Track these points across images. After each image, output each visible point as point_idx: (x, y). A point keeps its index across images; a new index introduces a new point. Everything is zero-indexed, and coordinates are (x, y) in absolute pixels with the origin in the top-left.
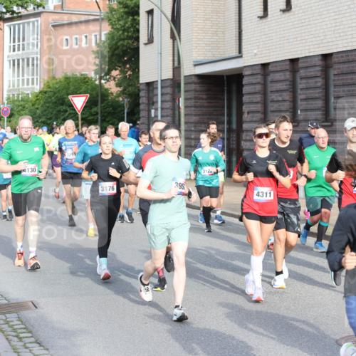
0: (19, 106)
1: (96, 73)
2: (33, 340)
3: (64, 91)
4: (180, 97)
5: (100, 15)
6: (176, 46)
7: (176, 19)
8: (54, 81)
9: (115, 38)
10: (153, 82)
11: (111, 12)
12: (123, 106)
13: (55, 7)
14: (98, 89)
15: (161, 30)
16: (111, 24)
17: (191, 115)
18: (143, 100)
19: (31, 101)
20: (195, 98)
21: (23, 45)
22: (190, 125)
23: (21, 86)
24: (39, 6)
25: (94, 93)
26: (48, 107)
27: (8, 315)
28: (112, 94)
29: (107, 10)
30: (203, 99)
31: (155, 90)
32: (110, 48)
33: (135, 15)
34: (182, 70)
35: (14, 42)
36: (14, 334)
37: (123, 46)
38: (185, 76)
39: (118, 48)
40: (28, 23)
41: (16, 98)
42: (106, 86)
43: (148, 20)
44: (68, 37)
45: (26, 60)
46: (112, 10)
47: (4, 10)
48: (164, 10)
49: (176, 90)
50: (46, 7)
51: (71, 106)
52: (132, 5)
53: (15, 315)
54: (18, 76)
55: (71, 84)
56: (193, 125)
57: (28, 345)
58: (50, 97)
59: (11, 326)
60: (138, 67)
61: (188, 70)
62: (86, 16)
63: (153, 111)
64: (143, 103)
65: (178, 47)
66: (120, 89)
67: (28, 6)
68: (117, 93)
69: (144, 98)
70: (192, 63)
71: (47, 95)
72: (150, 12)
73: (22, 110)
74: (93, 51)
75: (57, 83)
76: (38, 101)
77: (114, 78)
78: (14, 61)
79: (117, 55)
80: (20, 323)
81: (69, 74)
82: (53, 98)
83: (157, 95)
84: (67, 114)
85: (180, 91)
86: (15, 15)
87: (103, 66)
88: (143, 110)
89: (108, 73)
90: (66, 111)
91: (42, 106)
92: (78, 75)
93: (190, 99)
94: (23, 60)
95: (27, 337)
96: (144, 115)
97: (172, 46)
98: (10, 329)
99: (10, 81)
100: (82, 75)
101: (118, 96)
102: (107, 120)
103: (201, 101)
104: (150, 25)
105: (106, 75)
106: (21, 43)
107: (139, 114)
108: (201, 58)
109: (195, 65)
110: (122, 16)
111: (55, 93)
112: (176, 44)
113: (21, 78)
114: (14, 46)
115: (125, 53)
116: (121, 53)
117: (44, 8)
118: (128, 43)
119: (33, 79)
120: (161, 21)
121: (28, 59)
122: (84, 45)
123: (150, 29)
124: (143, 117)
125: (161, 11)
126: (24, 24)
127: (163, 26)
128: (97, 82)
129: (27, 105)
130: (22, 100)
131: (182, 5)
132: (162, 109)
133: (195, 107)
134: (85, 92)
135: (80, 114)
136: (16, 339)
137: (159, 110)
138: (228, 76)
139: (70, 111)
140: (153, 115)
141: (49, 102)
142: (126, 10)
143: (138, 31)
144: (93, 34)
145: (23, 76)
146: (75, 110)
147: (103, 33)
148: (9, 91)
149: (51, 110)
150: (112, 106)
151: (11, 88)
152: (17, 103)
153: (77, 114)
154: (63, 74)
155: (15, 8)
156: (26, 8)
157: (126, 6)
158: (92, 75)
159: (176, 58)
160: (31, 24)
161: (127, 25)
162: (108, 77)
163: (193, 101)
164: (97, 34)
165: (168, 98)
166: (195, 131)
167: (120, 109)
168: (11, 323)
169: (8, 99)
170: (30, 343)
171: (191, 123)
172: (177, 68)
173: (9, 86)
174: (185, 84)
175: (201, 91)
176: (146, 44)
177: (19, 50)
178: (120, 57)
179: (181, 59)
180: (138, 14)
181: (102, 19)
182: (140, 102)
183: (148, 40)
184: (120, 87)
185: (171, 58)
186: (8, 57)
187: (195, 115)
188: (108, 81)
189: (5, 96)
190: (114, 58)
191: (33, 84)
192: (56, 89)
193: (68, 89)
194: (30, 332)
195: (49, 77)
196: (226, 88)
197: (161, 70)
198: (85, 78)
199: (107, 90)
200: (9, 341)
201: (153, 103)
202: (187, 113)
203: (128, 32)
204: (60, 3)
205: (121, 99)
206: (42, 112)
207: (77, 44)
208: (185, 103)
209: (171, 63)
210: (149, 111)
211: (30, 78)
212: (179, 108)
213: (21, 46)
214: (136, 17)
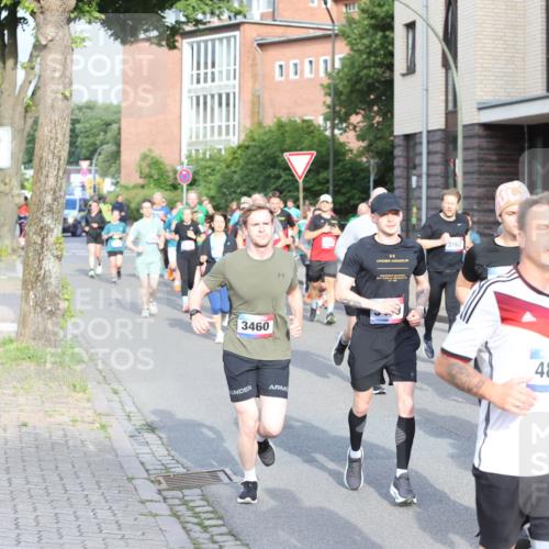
0: (206, 168)
1: (326, 119)
2: (224, 530)
3: (277, 145)
4: (456, 157)
5: (333, 30)
6: (450, 79)
7: (450, 37)
8: (261, 131)
9: (357, 64)
10: (415, 134)
11: (350, 25)
12: (367, 170)
13: (262, 16)
14: (330, 143)
15: (427, 54)
16: (350, 43)
17: (473, 185)
18: (399, 162)
19: (225, 160)
20: (480, 160)
21: (213, 73)
22: (471, 201)
23: (209, 138)
24: (238, 13)
25: (323, 149)
26: (251, 170)
27: (186, 492)
28: (351, 151)
29: (344, 22)
30: (491, 161)
31: (418, 147)
32: (348, 80)
33: (388, 30)
34: (459, 116)
35: (198, 68)
36: (196, 520)
37: (368, 76)
38: (464, 126)
39: (361, 79)
40: (221, 40)
41: (201, 156)
42: (342, 139)
43: (408, 38)
44: (282, 63)
45: (216, 97)
46: (351, 21)
47: (183, 19)
48: (431, 22)
49: (451, 147)
50: (248, 16)
51: (287, 169)
52: (383, 15)
53: (198, 491)
54: (205, 121)
55: (287, 135)
56: (475, 201)
57: (217, 538)
58: (255, 156)
59: (191, 509)
60: (391, 111)
61: (469, 116)
62: (311, 31)
63: (414, 179)
64: (399, 167)
65: (453, 81)
66: (364, 144)
67: (221, 13)
68: (358, 151)
69: (401, 159)
70: (475, 106)
71: (249, 152)
72: (411, 26)
73: (210, 174)
74: (322, 85)
75: (265, 133)
76: (235, 161)
77: (355, 127)
78: (198, 98)
79: (359, 91)
80: (204, 503)
81: (284, 119)
82: (259, 156)
83: (421, 154)
84: (281, 181)
85: (455, 149)
86: (201, 27)
87: (338, 108)
88: (399, 177)
89: (345, 119)
90: (279, 177)
91: (242, 169)
92: (298, 121)
93: (471, 161)
94: (213, 96)
95: (215, 526)
96: (400, 184)
97: (444, 78)
98: (190, 513)
99: (191, 129)
100: (304, 121)
101: (361, 154)
102: (344, 190)
103: (488, 164)
104: (410, 46)
105: (342, 121)
106: (209, 70)
107: (392, 183)
108: (489, 98)
109: (480, 109)
110: (367, 32)
111: (262, 149)
112: (450, 75)
113: (209, 124)
114: (198, 75)
115: (371, 88)
116: (365, 89)
117: (245, 17)
118: (376, 73)
119: (228, 127)
120: (427, 40)
121: (220, 96)
122: (307, 74)
123: (410, 52)
124: (399, 187)
125: (428, 25)
126: (213, 41)
127: (430, 47)
128: (328, 133)
129: (218, 168)
130: (211, 158)
131: (459, 16)
132: (428, 175)
133: (480, 173)
134: (310, 148)
135: (301, 181)
136: (198, 528)
137: (424, 177)
138: (530, 127)
139: (285, 177)
140: (414, 184)
141: (253, 163)
142: (373, 21)
143: (391, 54)
144: (322, 59)
145: (212, 121)
146: (293, 175)
147: (337, 57)
148: (190, 144)
149: (256, 175)
150: (351, 169)
151: (194, 139)
152: (203, 163)
153: (297, 181)
154: (275, 120)
155: (200, 17)
156: (218, 16)
157: (373, 16)
158: (320, 121)
159: (450, 98)
160: (225, 41)
161: (374, 46)
162: (344, 125)
163: (476, 164)
164: (328, 58)
165: (437, 158)
166: (479, 211)
167: (362, 175)
168: (191, 504)
169: (189, 156)
170: (221, 534)
171: (473, 198)
172: (451, 112)
173: (191, 137)
174: (464, 137)
175: (488, 149)
176: (403, 75)
177: (205, 81)
178: (363, 95)
179: (459, 99)
180: (391, 28)
181: (336, 35)
182: (395, 164)
183: (408, 68)
184: (363, 140)
185: (443, 98)
186: (189, 91)
187: (479, 186)
188: (345, 131)
189: (184, 152)
190: (354, 95)
191: (228, 133)
192: (264, 142)
193: (283, 142)
194: (221, 518)
195: (252, 125)
196: (526, 145)
197: (427, 116)
198: (309, 127)
199: (343, 145)
200: (188, 532)
201: (415, 167)
202: (467, 182)
203: (376, 56)
204: (271, 10)
205: (364, 160)
206: (242, 178)
207: (296, 73)
208: (464, 167)
209: (443, 105)
210: (408, 179)
211: (224, 124)
212: (455, 175)
213: (209, 76)
214: (387, 33)
